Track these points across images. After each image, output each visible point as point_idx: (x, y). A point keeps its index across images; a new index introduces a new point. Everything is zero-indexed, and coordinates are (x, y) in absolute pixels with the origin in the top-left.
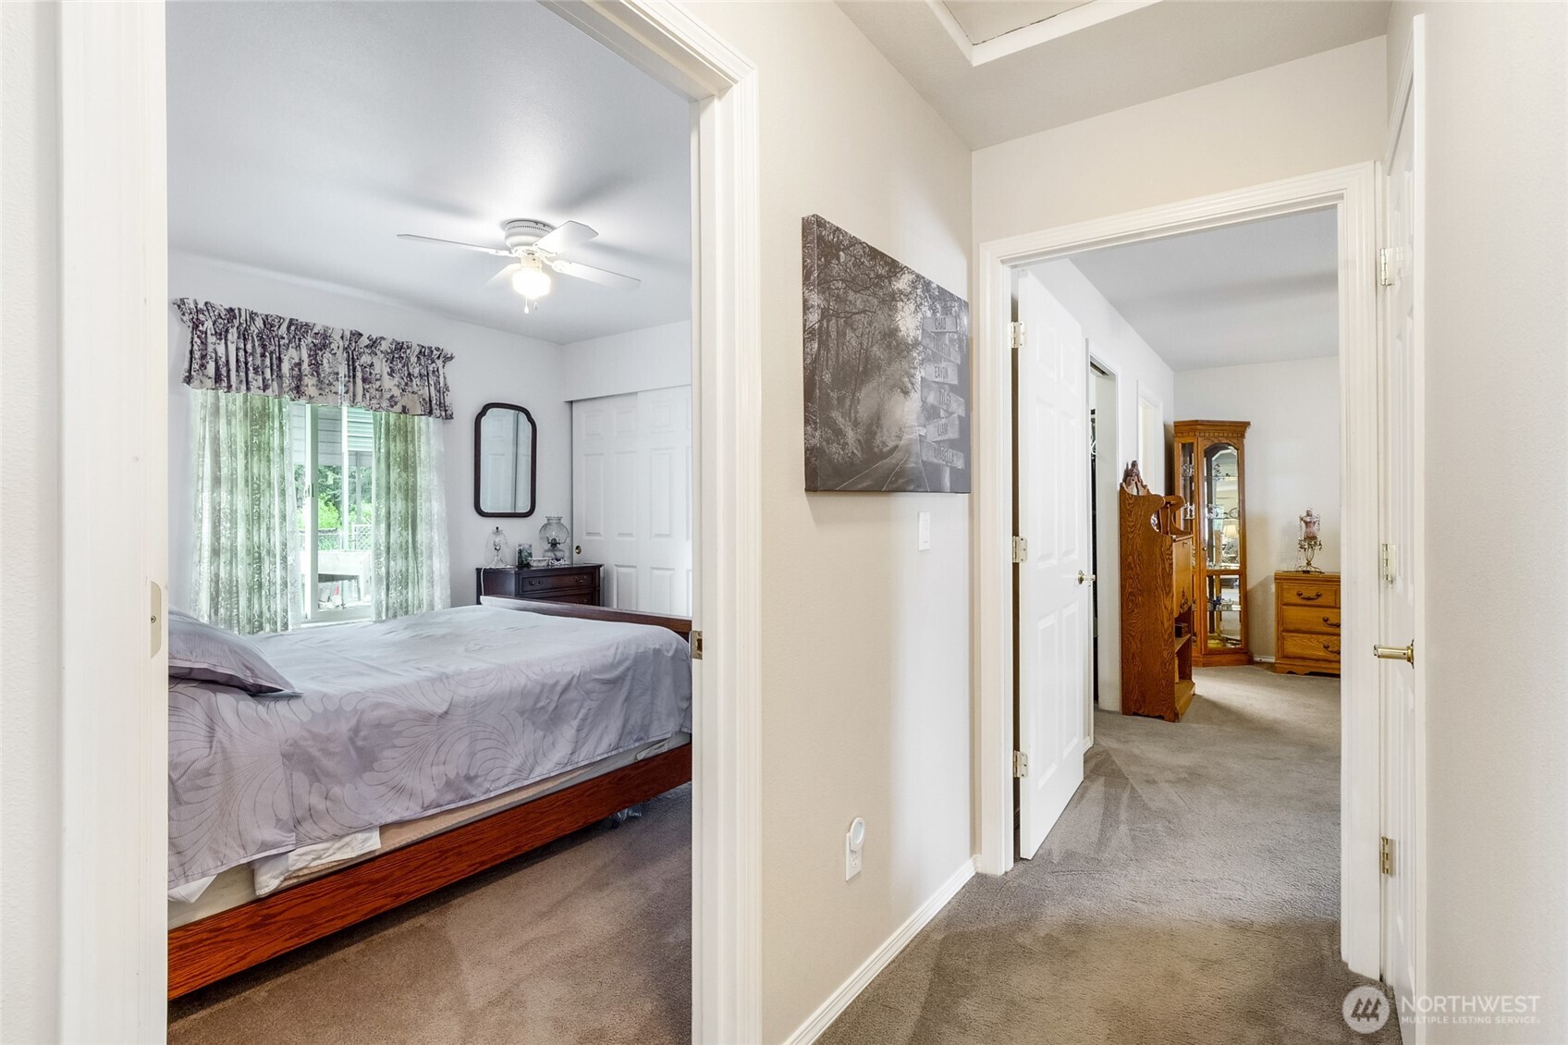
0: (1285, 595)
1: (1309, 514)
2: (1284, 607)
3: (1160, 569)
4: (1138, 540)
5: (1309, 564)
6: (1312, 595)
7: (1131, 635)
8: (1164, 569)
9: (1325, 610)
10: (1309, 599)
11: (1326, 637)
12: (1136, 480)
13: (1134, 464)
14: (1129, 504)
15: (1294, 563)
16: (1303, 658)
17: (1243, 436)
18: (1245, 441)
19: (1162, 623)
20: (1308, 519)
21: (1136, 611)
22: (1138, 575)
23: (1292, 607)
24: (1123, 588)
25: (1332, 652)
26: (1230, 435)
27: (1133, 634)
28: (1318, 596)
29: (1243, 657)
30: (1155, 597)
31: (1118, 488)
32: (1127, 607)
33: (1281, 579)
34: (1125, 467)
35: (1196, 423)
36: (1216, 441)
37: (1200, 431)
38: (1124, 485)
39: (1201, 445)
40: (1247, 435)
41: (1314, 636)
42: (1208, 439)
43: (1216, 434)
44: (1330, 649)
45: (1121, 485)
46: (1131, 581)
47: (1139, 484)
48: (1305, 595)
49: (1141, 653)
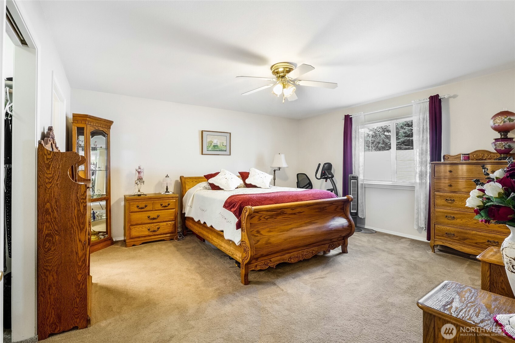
0: (132, 208)
1: (139, 168)
2: (131, 214)
3: (76, 211)
4: (56, 189)
5: (139, 191)
6: (143, 206)
7: (47, 270)
8: (79, 210)
9: (148, 212)
10: (142, 208)
11: (149, 225)
12: (52, 141)
13: (50, 129)
14: (47, 159)
15: (133, 191)
16: (139, 237)
17: (110, 128)
18: (111, 130)
19: (77, 253)
20: (139, 170)
21: (52, 249)
22: (55, 218)
23: (134, 213)
24: (39, 231)
25: (151, 231)
26: (104, 126)
27: (49, 269)
28: (146, 206)
29: (109, 242)
30: (71, 233)
31: (37, 145)
32: (44, 246)
33: (128, 200)
34: (42, 130)
35: (86, 116)
36: (97, 128)
37: (89, 121)
38: (42, 142)
39: (89, 129)
40: (112, 127)
41: (144, 225)
42: (93, 126)
43: (97, 125)
44: (151, 230)
45: (40, 143)
46: (48, 224)
47: (54, 145)
48: (140, 206)
49: (57, 282)
